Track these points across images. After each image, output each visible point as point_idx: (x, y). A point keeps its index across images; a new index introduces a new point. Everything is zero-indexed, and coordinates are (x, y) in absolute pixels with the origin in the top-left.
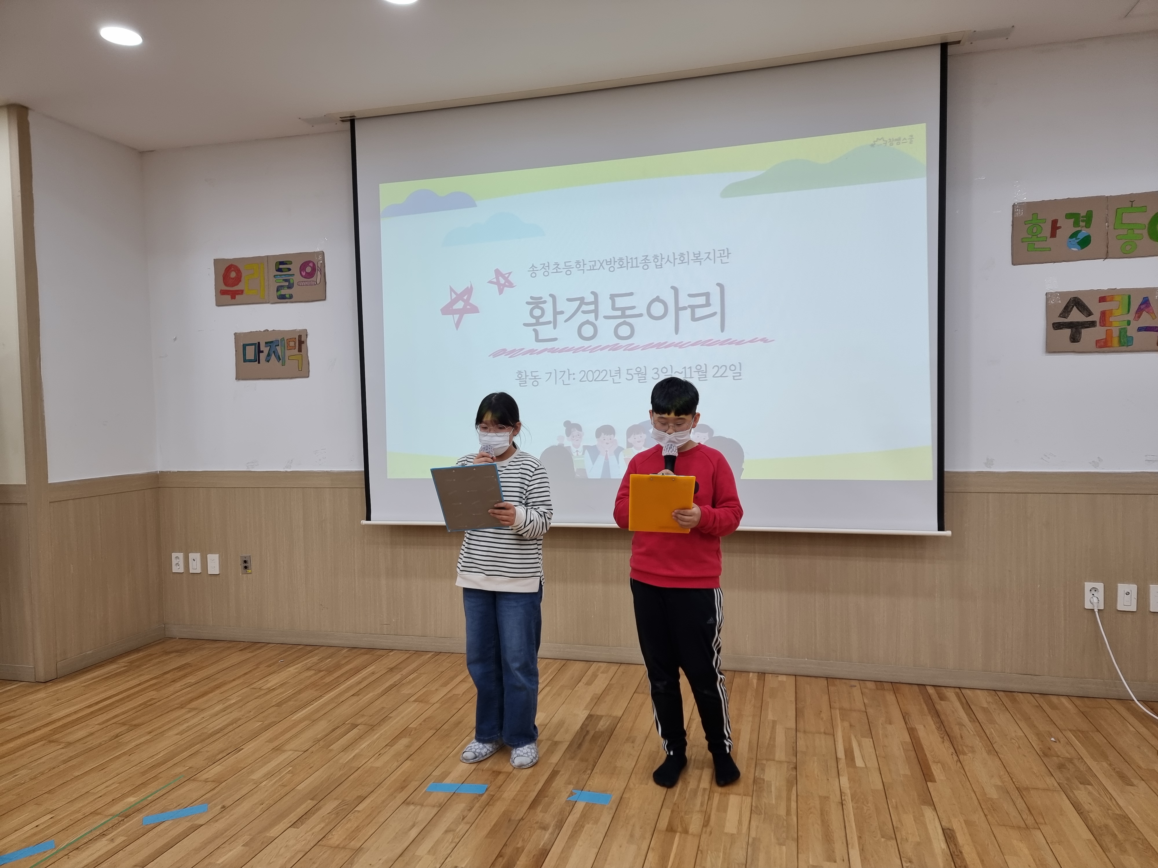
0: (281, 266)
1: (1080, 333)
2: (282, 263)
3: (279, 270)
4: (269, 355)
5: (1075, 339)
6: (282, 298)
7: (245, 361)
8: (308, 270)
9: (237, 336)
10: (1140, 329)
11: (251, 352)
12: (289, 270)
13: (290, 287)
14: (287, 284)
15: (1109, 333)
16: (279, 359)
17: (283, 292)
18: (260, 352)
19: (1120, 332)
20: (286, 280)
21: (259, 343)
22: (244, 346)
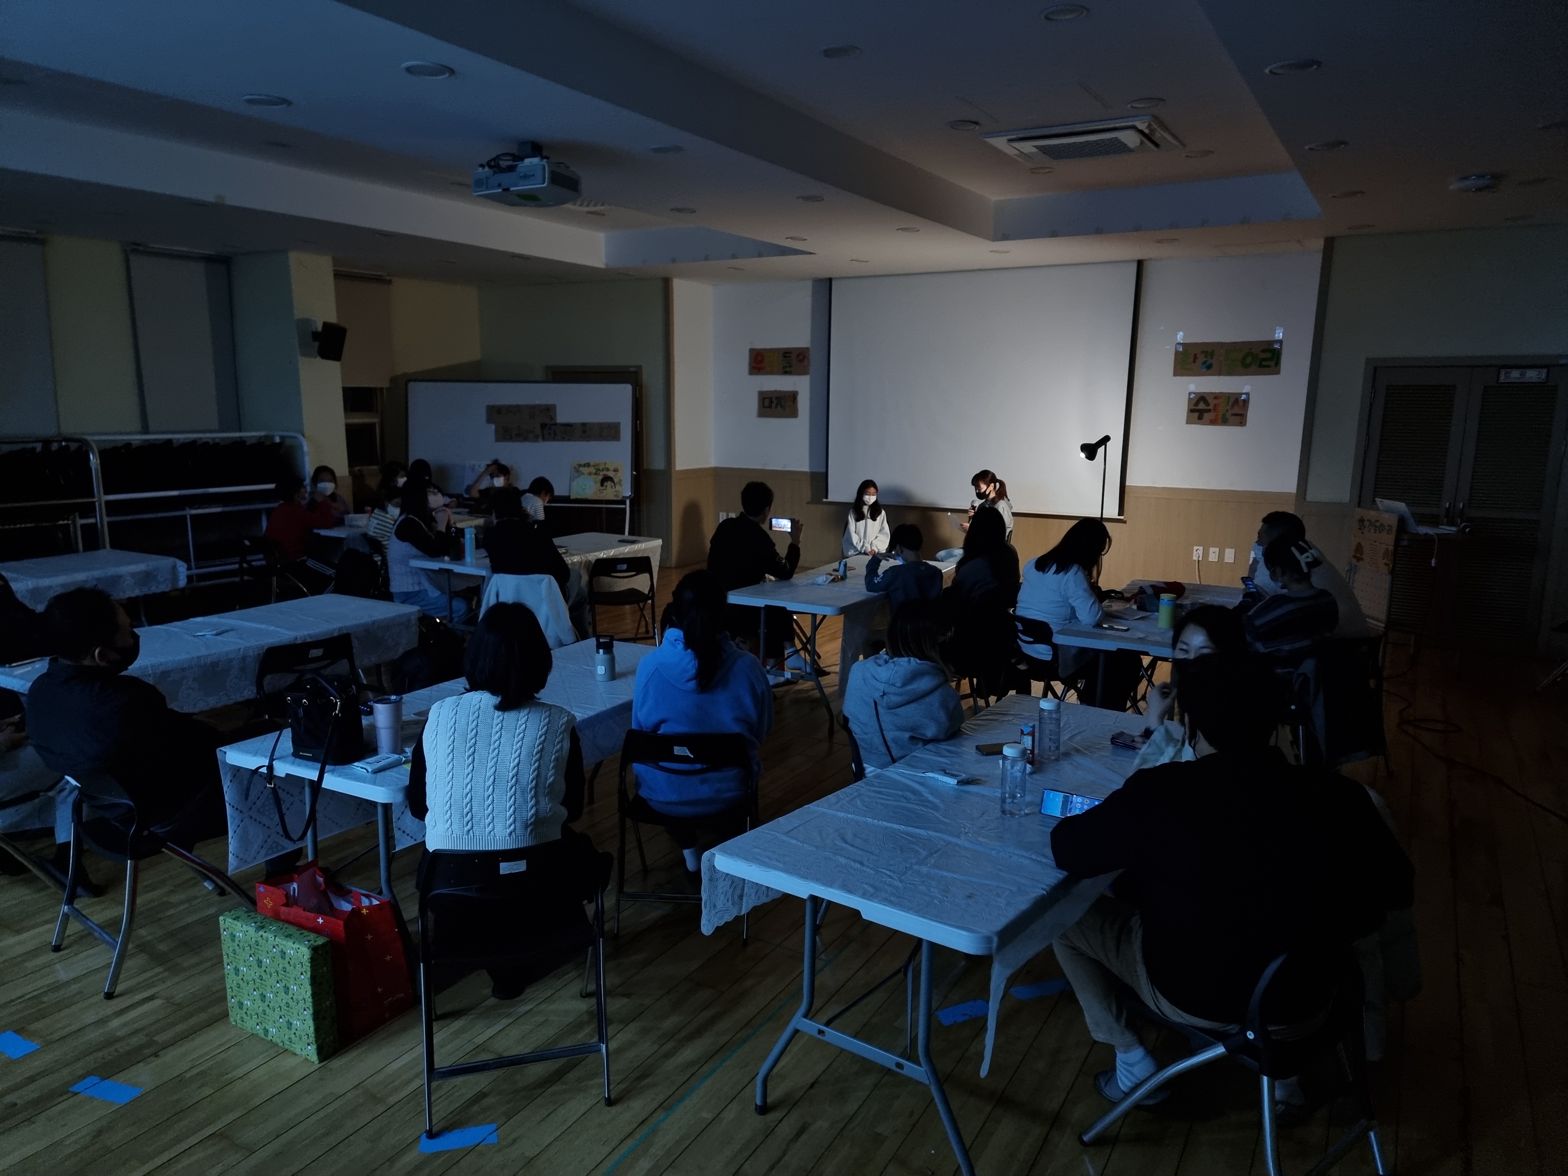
0: (787, 355)
1: (1203, 415)
2: (786, 353)
3: (785, 357)
4: (777, 404)
6: (786, 373)
7: (764, 407)
8: (801, 357)
9: (761, 393)
11: (767, 403)
12: (791, 357)
13: (790, 367)
14: (788, 365)
15: (1217, 415)
16: (782, 407)
17: (787, 369)
18: (771, 402)
20: (788, 363)
21: (772, 398)
22: (764, 399)
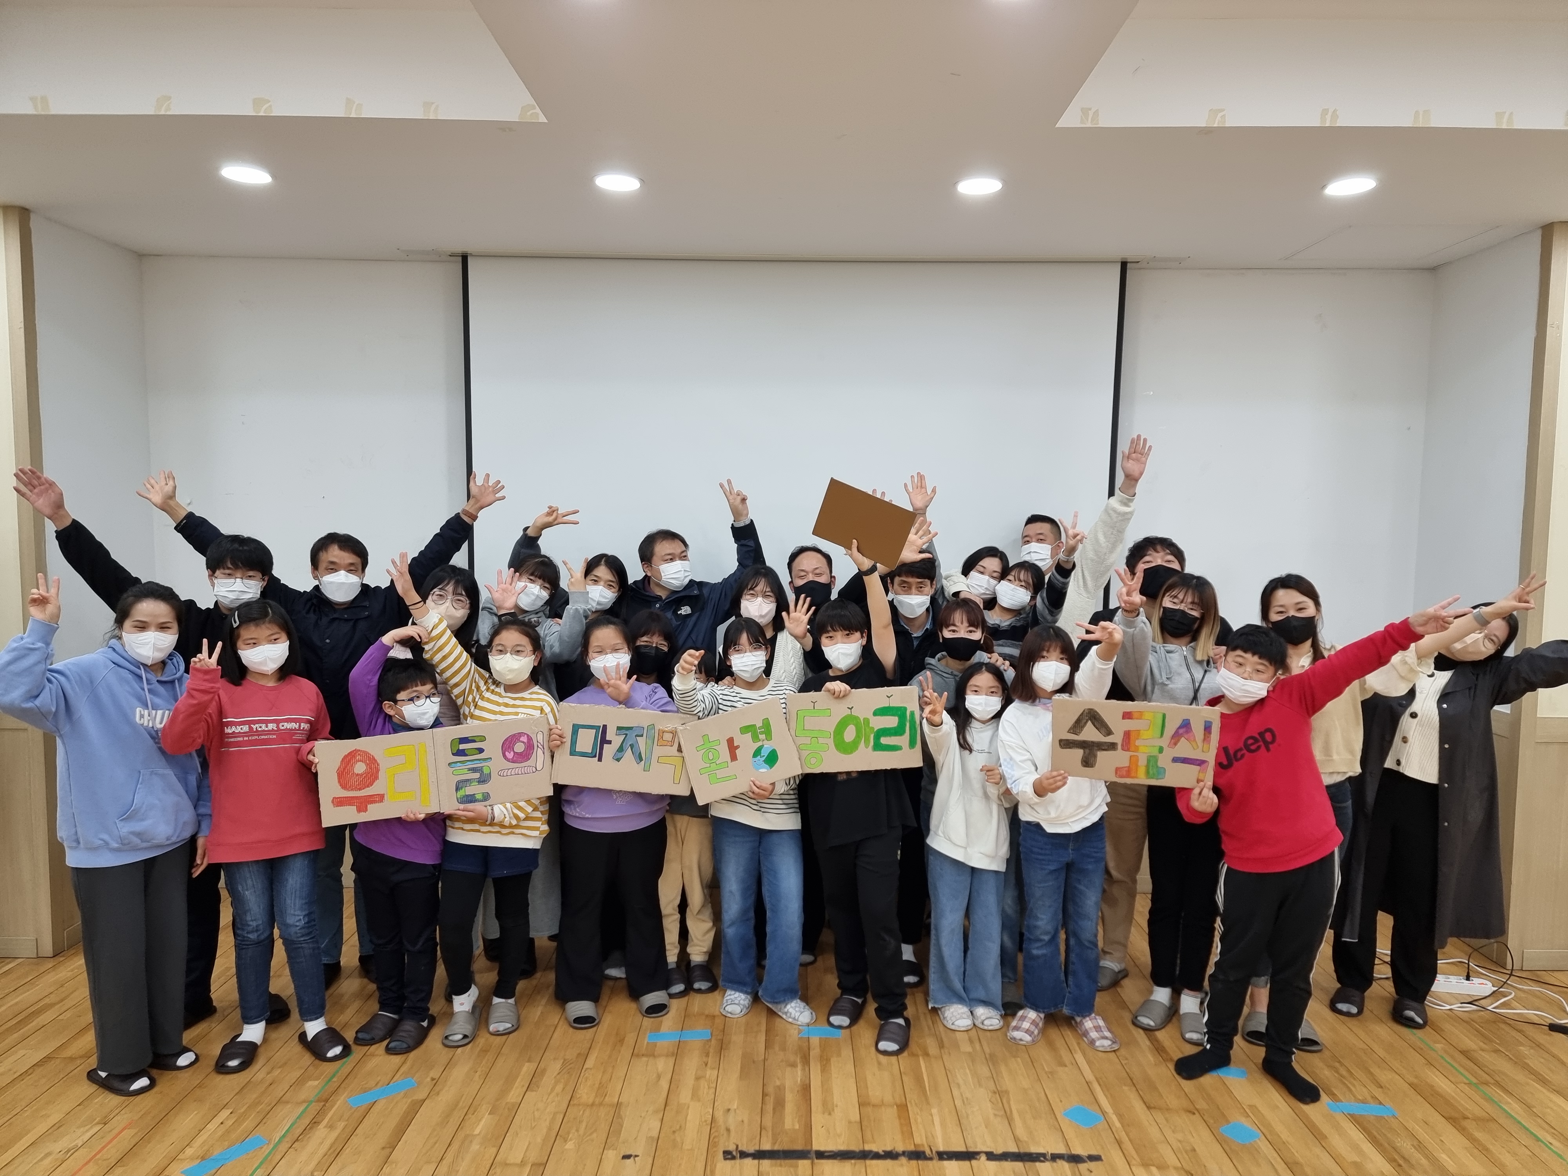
1: (1095, 756)
5: (1088, 762)
10: (1175, 760)
15: (1134, 760)
19: (1148, 761)
